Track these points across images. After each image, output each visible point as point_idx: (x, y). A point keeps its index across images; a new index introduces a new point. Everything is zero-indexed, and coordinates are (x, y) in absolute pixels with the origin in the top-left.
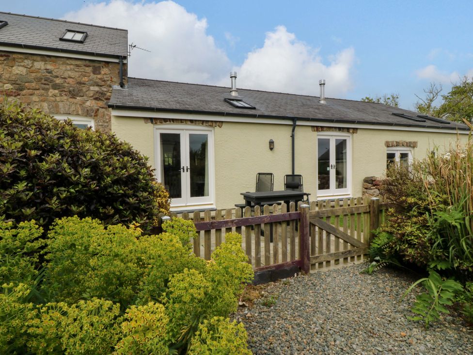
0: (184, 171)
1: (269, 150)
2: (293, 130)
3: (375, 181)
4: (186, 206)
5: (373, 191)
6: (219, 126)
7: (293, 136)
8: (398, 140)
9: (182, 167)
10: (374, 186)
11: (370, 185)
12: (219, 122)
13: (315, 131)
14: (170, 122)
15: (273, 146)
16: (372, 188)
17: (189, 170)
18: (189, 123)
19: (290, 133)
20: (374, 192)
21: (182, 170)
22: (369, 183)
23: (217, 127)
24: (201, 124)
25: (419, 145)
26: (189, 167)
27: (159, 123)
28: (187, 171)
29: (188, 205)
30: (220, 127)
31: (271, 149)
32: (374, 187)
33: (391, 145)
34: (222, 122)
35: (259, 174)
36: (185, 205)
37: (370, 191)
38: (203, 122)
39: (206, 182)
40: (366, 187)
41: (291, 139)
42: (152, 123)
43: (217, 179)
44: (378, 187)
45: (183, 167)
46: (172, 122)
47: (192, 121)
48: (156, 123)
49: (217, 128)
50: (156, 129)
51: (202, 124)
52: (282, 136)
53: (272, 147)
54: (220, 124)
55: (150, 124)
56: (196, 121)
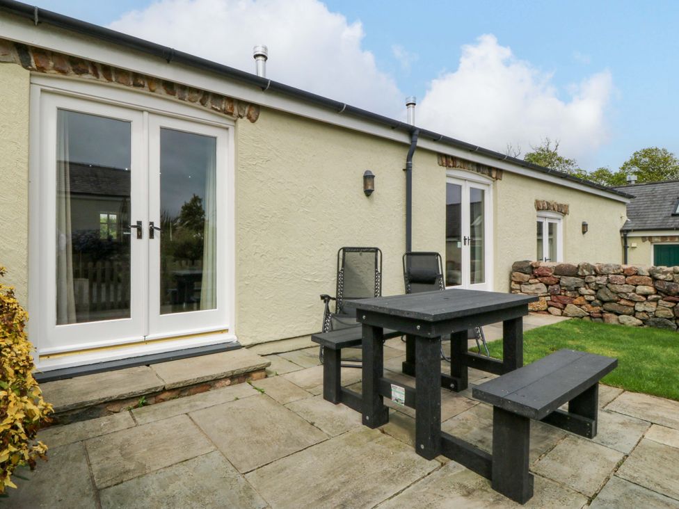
0: (140, 236)
1: (363, 195)
2: (409, 158)
3: (537, 268)
4: (146, 342)
5: (534, 287)
6: (249, 118)
7: (408, 170)
8: (548, 200)
9: (134, 223)
10: (536, 277)
11: (528, 276)
12: (251, 105)
13: (442, 165)
14: (96, 74)
15: (373, 185)
16: (531, 281)
17: (157, 233)
18: (161, 91)
19: (402, 164)
20: (537, 289)
21: (134, 231)
22: (526, 273)
23: (245, 118)
24: (198, 104)
25: (571, 210)
26: (157, 224)
27: (52, 72)
28: (151, 235)
29: (149, 337)
30: (253, 121)
31: (368, 193)
32: (537, 281)
33: (541, 208)
34: (258, 108)
35: (345, 250)
36: (141, 338)
37: (526, 287)
38: (205, 95)
39: (207, 272)
40: (518, 280)
41: (403, 175)
42: (26, 65)
43: (240, 262)
44: (545, 279)
45: (139, 223)
46: (102, 79)
47: (169, 86)
48: (41, 69)
49: (243, 123)
50: (42, 91)
51: (203, 102)
52: (388, 165)
53: (370, 188)
54: (253, 113)
55: (18, 67)
56: (184, 88)
